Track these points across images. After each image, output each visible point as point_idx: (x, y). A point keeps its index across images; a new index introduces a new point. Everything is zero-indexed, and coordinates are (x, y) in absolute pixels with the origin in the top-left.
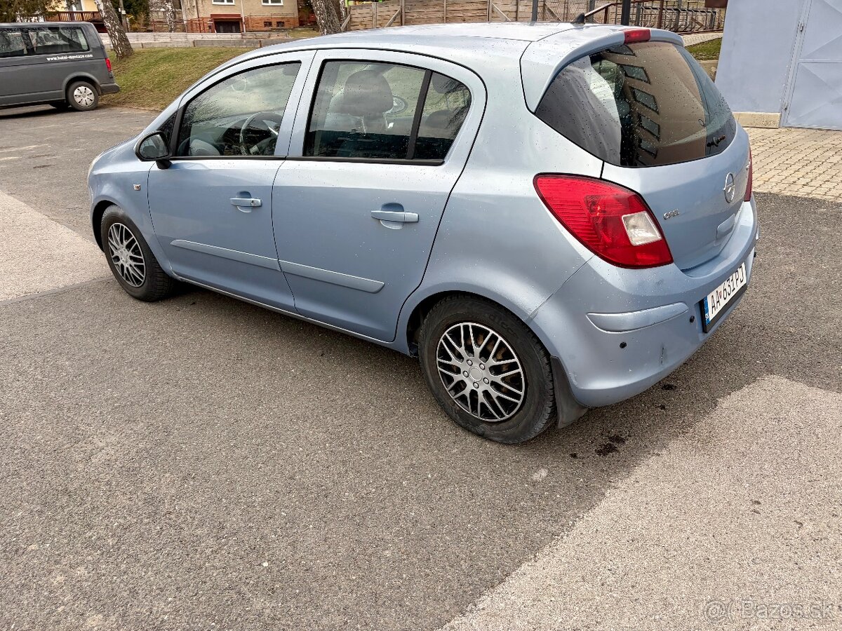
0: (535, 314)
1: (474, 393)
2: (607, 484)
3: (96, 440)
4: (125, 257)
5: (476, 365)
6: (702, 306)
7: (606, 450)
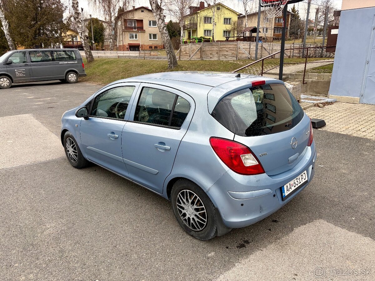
0: (209, 190)
1: (189, 218)
2: (238, 261)
3: (47, 225)
4: (71, 150)
5: (190, 207)
6: (281, 190)
7: (242, 246)
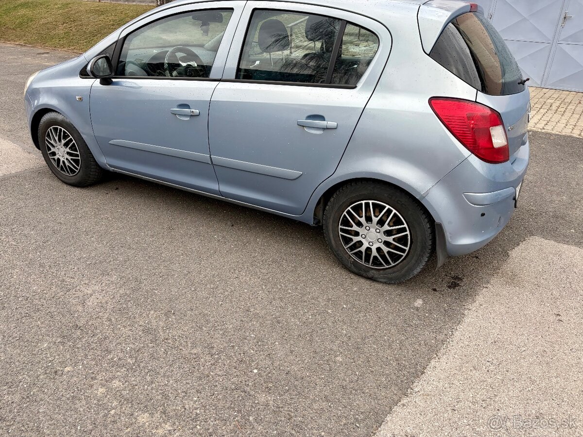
0: (427, 193)
4: (62, 152)
5: (373, 230)
7: (453, 285)
